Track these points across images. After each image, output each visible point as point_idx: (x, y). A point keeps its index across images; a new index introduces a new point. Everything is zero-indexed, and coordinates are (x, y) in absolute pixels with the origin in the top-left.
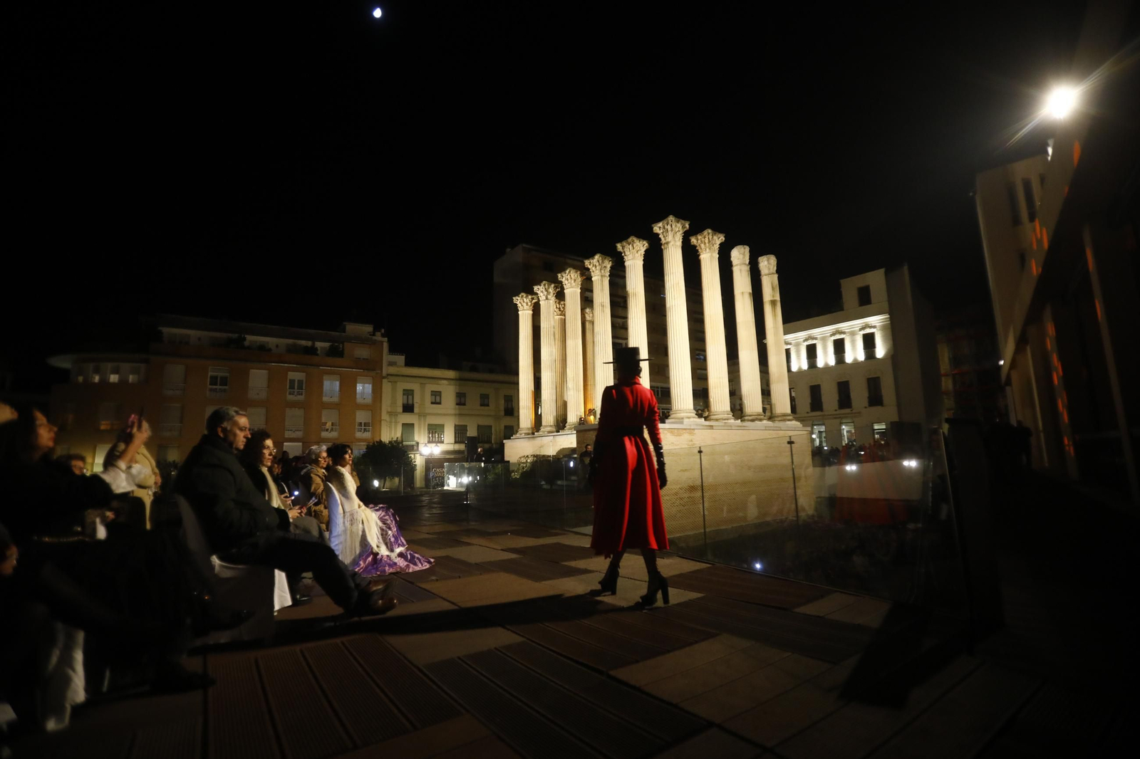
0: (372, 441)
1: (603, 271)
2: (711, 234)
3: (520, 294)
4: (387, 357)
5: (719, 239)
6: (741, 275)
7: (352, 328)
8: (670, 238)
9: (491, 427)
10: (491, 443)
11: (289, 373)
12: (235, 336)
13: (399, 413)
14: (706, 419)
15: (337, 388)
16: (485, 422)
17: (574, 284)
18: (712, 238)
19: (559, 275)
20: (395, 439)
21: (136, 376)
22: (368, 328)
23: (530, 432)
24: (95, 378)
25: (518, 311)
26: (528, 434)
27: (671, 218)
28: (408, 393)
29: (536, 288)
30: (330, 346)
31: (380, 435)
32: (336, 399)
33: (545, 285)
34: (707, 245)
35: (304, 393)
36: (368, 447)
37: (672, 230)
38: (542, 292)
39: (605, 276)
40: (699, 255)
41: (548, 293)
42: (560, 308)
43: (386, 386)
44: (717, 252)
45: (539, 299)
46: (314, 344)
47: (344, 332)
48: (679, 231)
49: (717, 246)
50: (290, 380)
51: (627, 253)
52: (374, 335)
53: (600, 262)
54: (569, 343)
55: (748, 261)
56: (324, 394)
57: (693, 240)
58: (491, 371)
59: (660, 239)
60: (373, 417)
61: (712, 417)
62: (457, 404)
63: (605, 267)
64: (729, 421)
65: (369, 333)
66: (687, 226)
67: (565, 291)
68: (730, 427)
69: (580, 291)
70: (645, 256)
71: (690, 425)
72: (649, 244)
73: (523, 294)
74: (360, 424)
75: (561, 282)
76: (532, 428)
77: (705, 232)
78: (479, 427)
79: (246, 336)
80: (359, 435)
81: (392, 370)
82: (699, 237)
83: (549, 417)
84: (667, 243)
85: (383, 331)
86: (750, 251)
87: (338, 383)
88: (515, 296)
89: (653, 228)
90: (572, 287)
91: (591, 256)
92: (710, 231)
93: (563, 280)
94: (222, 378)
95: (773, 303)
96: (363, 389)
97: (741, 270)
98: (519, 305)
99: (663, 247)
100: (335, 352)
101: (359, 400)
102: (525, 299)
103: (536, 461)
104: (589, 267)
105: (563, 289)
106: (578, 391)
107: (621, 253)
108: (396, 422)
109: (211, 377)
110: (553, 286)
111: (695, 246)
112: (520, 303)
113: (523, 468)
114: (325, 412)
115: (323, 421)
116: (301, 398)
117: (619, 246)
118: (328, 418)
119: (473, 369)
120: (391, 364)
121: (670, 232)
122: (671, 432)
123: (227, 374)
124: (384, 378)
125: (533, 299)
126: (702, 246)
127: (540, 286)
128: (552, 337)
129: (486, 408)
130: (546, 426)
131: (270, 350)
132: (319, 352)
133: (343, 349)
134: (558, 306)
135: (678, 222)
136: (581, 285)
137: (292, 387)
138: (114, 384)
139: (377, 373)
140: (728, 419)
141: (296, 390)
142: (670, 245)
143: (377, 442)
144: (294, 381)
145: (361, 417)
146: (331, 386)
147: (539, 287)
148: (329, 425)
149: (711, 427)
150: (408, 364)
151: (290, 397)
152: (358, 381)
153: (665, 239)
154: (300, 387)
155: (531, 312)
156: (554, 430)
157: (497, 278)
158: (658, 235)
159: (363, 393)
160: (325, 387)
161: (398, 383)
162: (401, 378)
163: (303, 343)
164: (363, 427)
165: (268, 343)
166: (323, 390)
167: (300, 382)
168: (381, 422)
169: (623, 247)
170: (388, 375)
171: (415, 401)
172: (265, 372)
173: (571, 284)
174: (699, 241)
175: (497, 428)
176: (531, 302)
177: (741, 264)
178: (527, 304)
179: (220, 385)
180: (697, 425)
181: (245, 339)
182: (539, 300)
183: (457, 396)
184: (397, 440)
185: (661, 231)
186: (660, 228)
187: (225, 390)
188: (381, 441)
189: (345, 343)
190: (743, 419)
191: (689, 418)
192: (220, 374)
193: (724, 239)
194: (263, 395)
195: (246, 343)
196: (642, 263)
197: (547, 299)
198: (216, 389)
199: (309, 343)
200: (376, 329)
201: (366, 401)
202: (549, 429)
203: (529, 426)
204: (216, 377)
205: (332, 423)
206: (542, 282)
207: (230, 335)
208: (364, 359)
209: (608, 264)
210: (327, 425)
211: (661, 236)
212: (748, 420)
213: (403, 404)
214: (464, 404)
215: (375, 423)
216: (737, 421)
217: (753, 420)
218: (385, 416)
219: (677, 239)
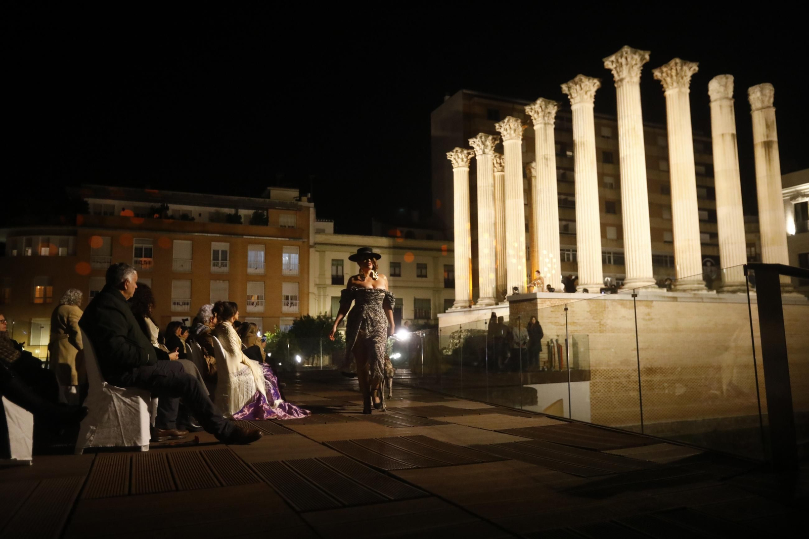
0: (299, 316)
1: (546, 118)
2: (679, 65)
3: (454, 149)
4: (314, 224)
5: (691, 70)
6: (721, 113)
7: (276, 193)
8: (624, 73)
9: (429, 300)
10: (429, 318)
11: (213, 243)
12: (158, 205)
13: (328, 285)
14: (670, 289)
15: (263, 259)
16: (422, 295)
17: (513, 135)
18: (682, 69)
19: (497, 125)
20: (323, 314)
21: (65, 249)
22: (294, 193)
23: (467, 304)
24: (28, 251)
25: (452, 168)
26: (465, 307)
27: (626, 49)
28: (338, 263)
29: (471, 142)
30: (255, 213)
31: (308, 310)
32: (261, 271)
33: (481, 137)
34: (675, 78)
35: (228, 265)
36: (295, 323)
37: (627, 64)
38: (478, 145)
39: (549, 124)
40: (664, 92)
41: (486, 146)
42: (500, 163)
43: (314, 256)
44: (688, 85)
45: (475, 153)
46: (237, 212)
47: (269, 197)
48: (636, 64)
49: (688, 79)
50: (214, 251)
51: (574, 95)
52: (300, 200)
53: (543, 107)
54: (509, 203)
55: (731, 94)
56: (249, 265)
57: (657, 74)
58: (430, 238)
59: (612, 76)
60: (300, 291)
61: (679, 287)
62: (391, 275)
63: (549, 113)
64: (700, 292)
65: (294, 198)
66: (647, 57)
67: (504, 143)
68: (701, 299)
69: (520, 142)
70: (596, 97)
71: (647, 296)
72: (602, 83)
73: (457, 149)
74: (287, 298)
75: (499, 133)
76: (469, 301)
77: (672, 63)
78: (416, 301)
79: (169, 205)
80: (286, 309)
81: (320, 238)
82: (665, 69)
83: (487, 287)
84: (621, 80)
85: (309, 195)
86: (735, 82)
87: (262, 253)
88: (449, 151)
89: (603, 63)
90: (511, 139)
91: (533, 100)
92: (678, 60)
93: (502, 130)
94: (146, 249)
95: (767, 145)
96: (290, 259)
97: (721, 106)
98: (454, 162)
99: (616, 85)
100: (260, 220)
101: (285, 271)
102: (460, 155)
103: (470, 337)
104: (531, 114)
105: (502, 141)
106: (519, 258)
107: (566, 95)
108: (325, 296)
109: (136, 249)
110: (490, 138)
111: (659, 81)
112: (455, 159)
113: (456, 345)
114: (250, 286)
115: (248, 294)
116: (225, 270)
117: (564, 88)
118: (254, 290)
119: (409, 236)
120: (319, 231)
121: (624, 67)
122: (622, 305)
123: (150, 246)
124: (312, 247)
125: (469, 154)
126: (668, 79)
127: (476, 138)
128: (491, 198)
129: (424, 279)
130: (484, 298)
131: (193, 219)
132: (242, 220)
133: (268, 217)
134: (499, 161)
135: (635, 53)
136: (523, 135)
137: (216, 258)
138: (45, 257)
139: (303, 242)
140: (698, 290)
141: (220, 262)
142: (625, 82)
143: (305, 317)
144: (218, 251)
145: (288, 289)
146: (256, 257)
147: (474, 140)
148: (254, 299)
149: (675, 299)
150: (338, 231)
151: (214, 269)
152: (284, 251)
153: (619, 76)
154: (224, 259)
155: (467, 169)
156: (493, 302)
157: (435, 132)
158: (610, 70)
159: (289, 264)
160: (249, 259)
161: (327, 253)
162: (328, 247)
163: (227, 211)
164: (290, 301)
165: (191, 211)
166: (247, 261)
167: (224, 252)
168: (308, 295)
169: (569, 88)
170: (315, 244)
171: (345, 272)
172: (188, 243)
173: (510, 134)
174: (664, 75)
175: (437, 301)
176: (467, 157)
177: (721, 99)
178: (462, 160)
179: (145, 257)
180: (656, 296)
181: (167, 208)
182: (475, 156)
183: (391, 267)
184: (326, 315)
185: (614, 66)
186: (612, 62)
187: (150, 263)
188: (308, 316)
189: (270, 211)
190: (721, 290)
191: (646, 287)
192: (144, 246)
193: (697, 69)
194: (187, 267)
195: (170, 213)
196: (592, 106)
197: (484, 153)
198: (141, 261)
199: (232, 211)
200: (302, 193)
201: (292, 273)
202: (487, 301)
203: (466, 298)
204: (141, 249)
205: (258, 297)
206: (478, 134)
207: (152, 204)
208: (289, 227)
209: (553, 110)
210: (253, 298)
211: (614, 72)
212: (728, 292)
213: (332, 276)
214: (399, 275)
215: (302, 297)
216: (711, 293)
217: (734, 292)
218: (313, 289)
219: (633, 74)
